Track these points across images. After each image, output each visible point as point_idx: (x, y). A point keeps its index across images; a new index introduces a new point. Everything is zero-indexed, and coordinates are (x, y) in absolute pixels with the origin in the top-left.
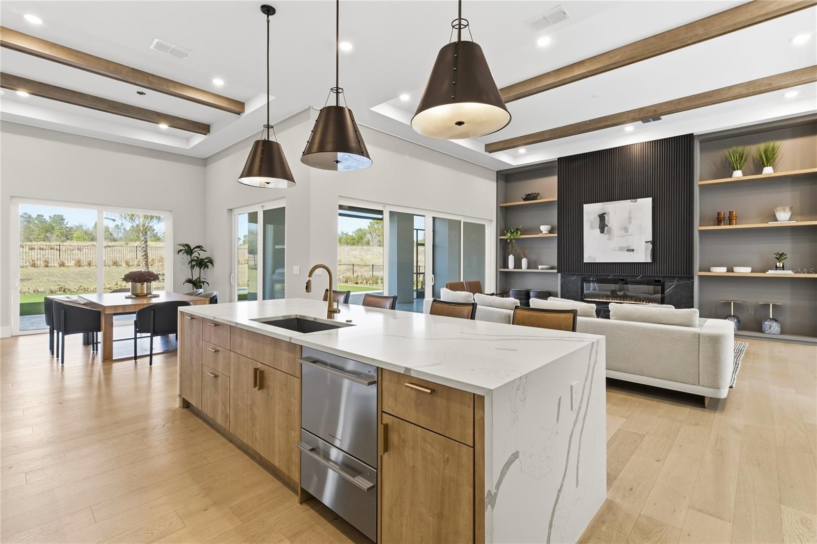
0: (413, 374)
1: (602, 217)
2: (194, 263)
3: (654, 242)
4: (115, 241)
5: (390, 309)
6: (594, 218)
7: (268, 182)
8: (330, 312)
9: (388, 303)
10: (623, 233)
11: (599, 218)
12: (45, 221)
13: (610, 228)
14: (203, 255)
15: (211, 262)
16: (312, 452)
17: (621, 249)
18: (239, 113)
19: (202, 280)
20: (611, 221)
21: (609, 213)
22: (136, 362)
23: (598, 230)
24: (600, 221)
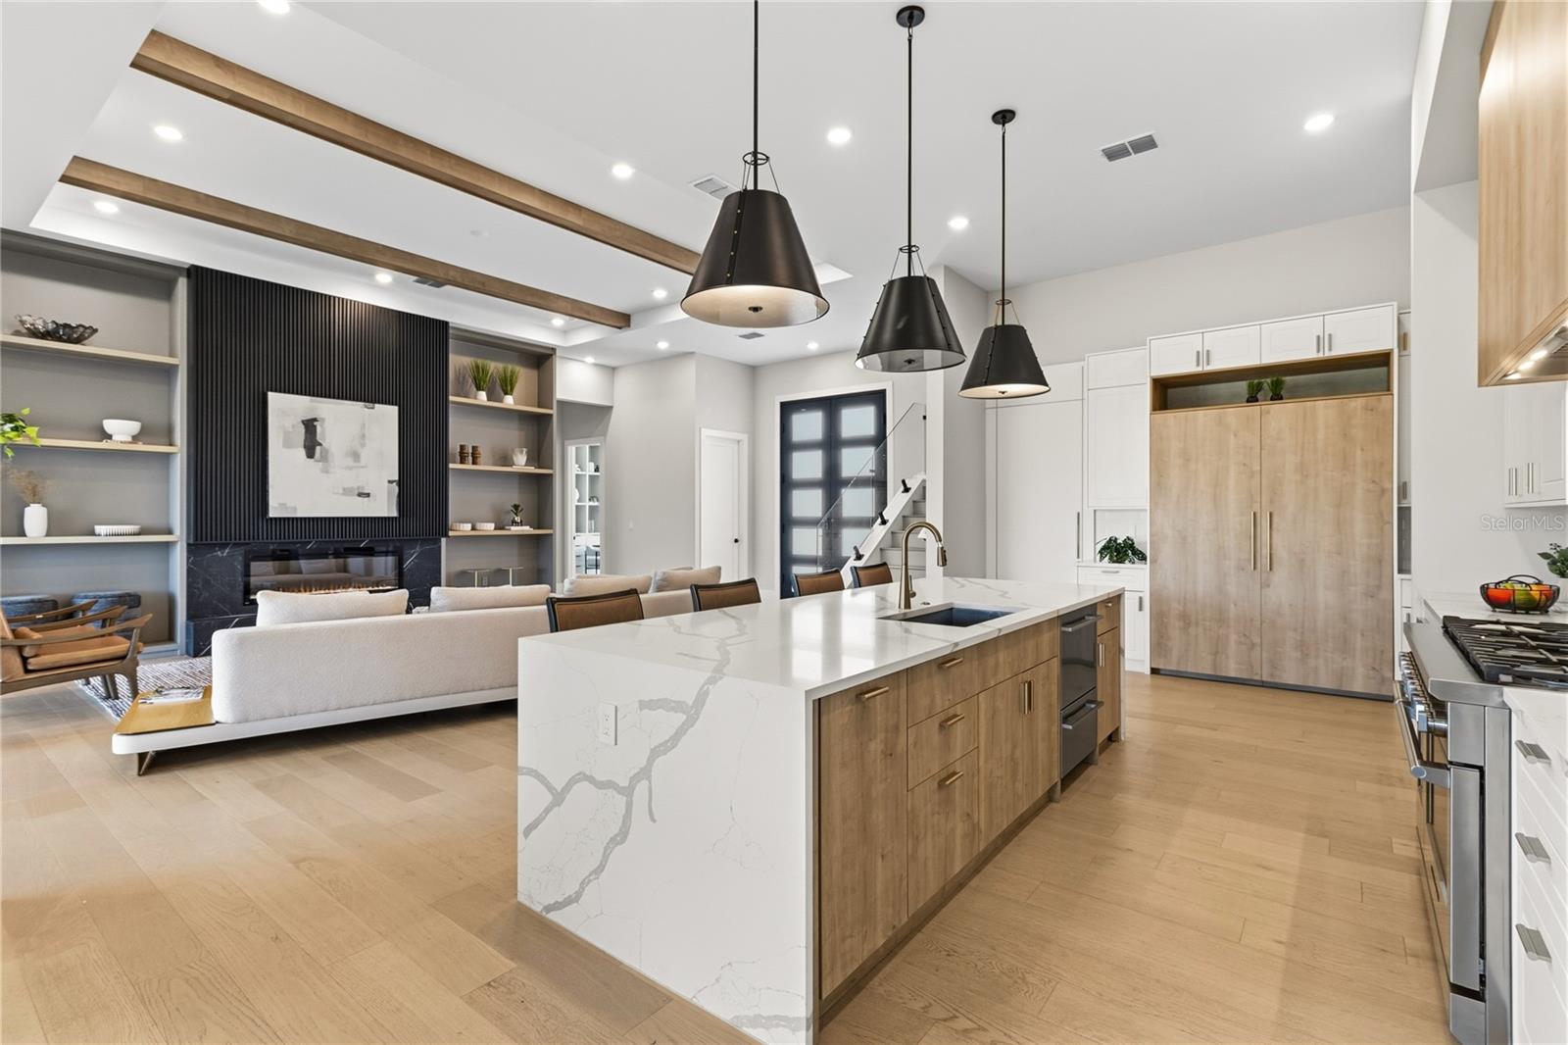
1: (310, 426)
3: (400, 483)
6: (293, 426)
10: (350, 462)
11: (303, 427)
13: (327, 451)
17: (347, 492)
20: (326, 434)
21: (323, 420)
23: (302, 452)
24: (306, 432)
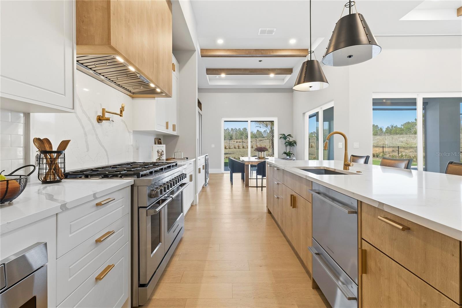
0: (386, 209)
2: (287, 144)
4: (264, 138)
5: (405, 168)
7: (310, 86)
8: (345, 165)
9: (403, 165)
12: (241, 131)
14: (291, 140)
15: (295, 143)
16: (317, 256)
18: (305, 56)
19: (291, 153)
22: (257, 189)
